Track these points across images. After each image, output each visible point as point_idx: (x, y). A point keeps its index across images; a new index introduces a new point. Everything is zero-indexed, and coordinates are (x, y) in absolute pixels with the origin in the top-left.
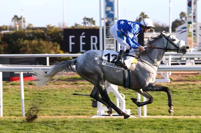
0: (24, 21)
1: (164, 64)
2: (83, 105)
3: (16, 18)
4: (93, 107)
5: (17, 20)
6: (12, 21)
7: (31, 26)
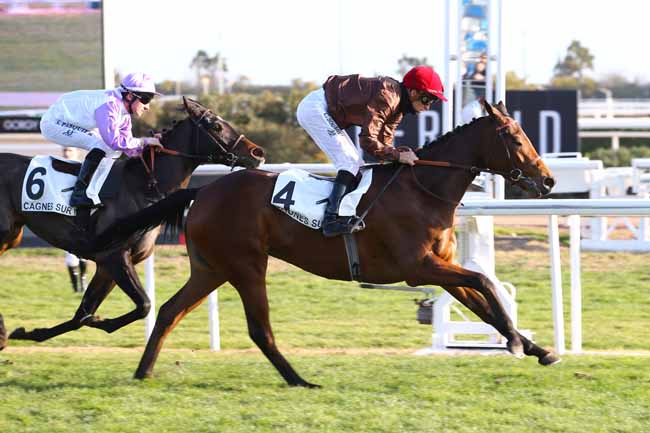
0: (225, 69)
1: (634, 194)
2: (392, 316)
3: (202, 58)
4: (422, 321)
5: (206, 64)
6: (191, 67)
7: (246, 83)
